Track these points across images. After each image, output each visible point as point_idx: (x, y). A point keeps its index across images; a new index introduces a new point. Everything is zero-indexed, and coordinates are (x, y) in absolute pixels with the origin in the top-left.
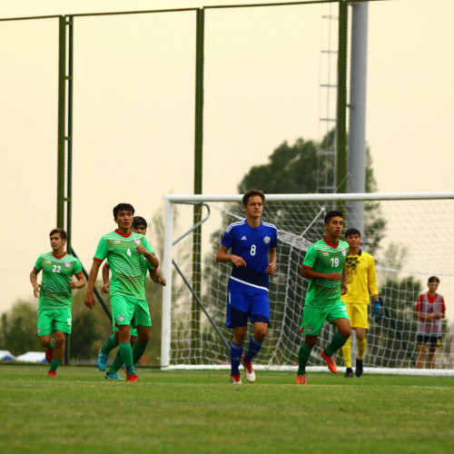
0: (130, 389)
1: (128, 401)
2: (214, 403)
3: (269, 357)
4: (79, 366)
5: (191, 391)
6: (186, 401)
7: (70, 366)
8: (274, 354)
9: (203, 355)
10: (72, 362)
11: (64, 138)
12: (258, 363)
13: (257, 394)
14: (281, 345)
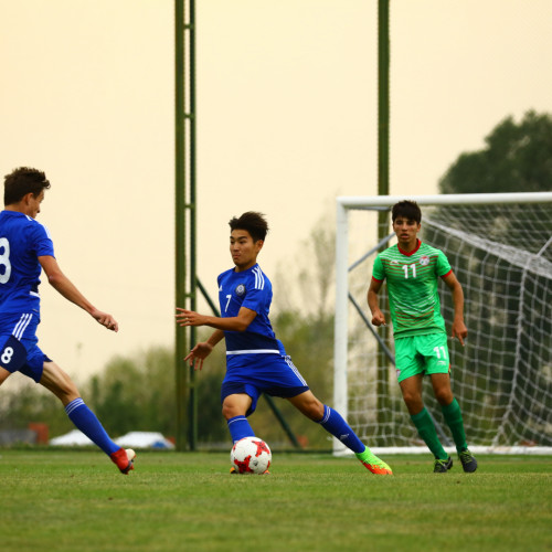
0: (298, 483)
1: (300, 500)
2: (426, 502)
3: (492, 435)
4: (211, 452)
5: (390, 485)
6: (384, 499)
7: (197, 451)
8: (501, 429)
9: (396, 433)
10: (201, 447)
11: (184, 115)
12: (477, 443)
13: (487, 488)
14: (511, 416)
